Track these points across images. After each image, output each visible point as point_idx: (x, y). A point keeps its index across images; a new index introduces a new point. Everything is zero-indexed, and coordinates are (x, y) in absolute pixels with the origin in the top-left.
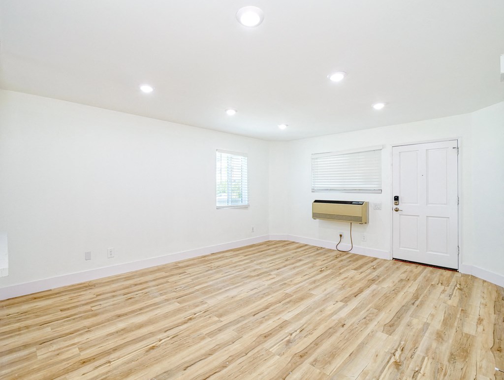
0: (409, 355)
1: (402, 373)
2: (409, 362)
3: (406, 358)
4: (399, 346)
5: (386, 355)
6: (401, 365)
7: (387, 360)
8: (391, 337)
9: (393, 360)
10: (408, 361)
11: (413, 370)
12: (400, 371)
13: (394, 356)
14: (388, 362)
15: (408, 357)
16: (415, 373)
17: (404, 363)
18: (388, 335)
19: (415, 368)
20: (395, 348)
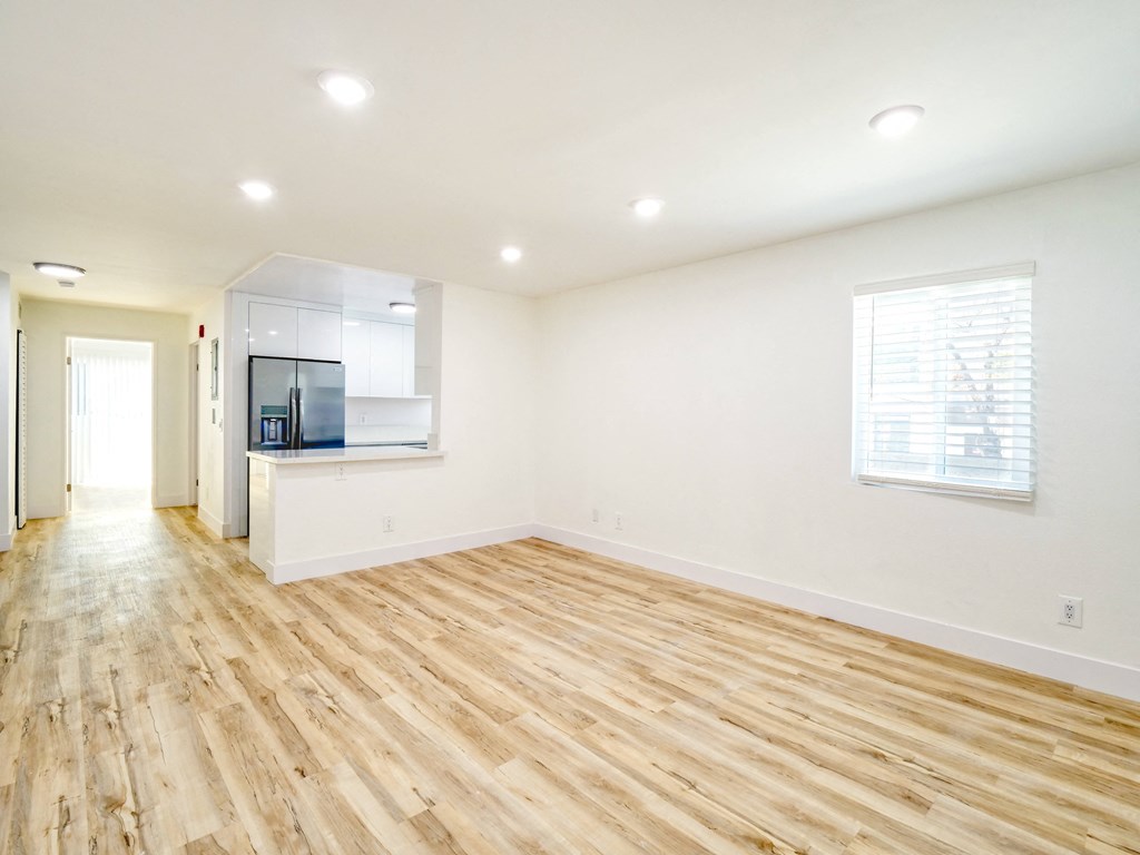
0: (102, 842)
1: (93, 801)
2: (94, 827)
3: (106, 828)
4: (142, 839)
5: (151, 799)
6: (106, 808)
7: (140, 793)
8: (182, 843)
9: (130, 803)
10: (98, 828)
11: (75, 821)
12: (99, 799)
13: (133, 813)
14: (135, 794)
15: (101, 835)
16: (69, 820)
17: (103, 816)
18: (191, 839)
19: (72, 829)
20: (146, 828)
